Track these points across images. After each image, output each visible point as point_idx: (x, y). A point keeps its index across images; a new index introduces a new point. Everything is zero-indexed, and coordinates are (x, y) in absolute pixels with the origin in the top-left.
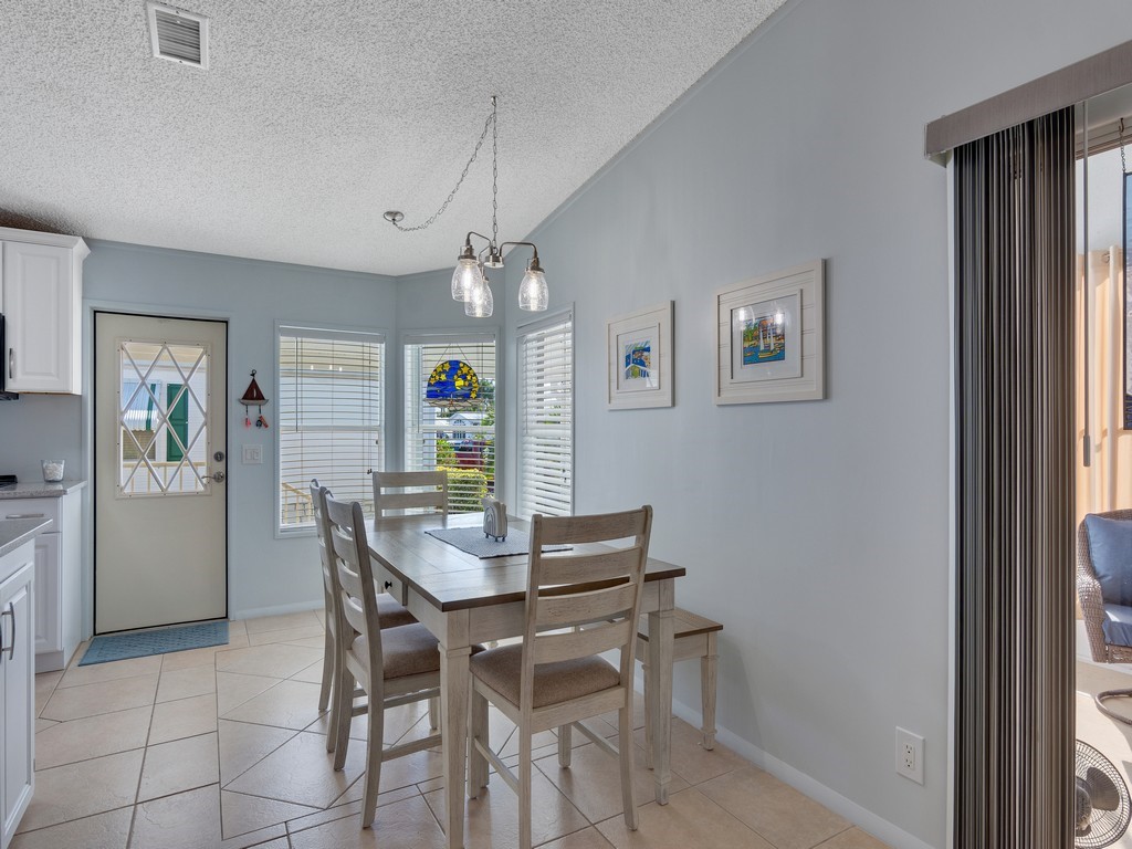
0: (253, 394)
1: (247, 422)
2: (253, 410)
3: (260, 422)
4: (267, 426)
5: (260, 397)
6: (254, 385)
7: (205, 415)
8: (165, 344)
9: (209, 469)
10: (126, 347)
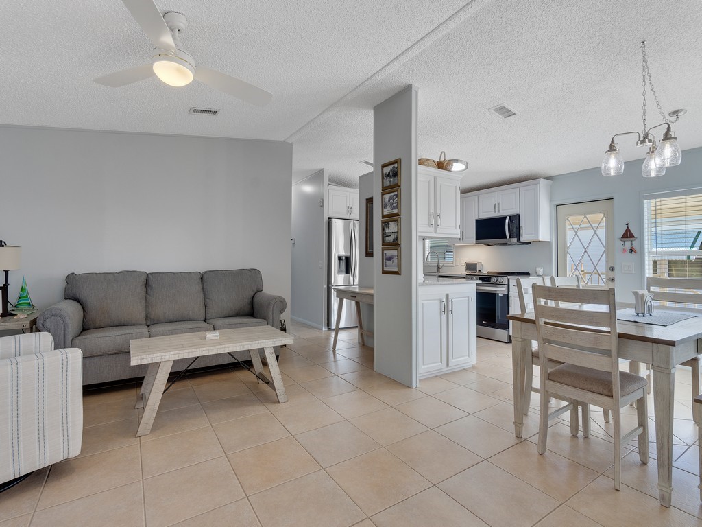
0: (628, 235)
1: (624, 250)
2: (628, 244)
3: (632, 250)
4: (635, 252)
5: (632, 236)
6: (628, 230)
7: (605, 247)
8: (585, 215)
9: (607, 275)
10: (569, 218)
